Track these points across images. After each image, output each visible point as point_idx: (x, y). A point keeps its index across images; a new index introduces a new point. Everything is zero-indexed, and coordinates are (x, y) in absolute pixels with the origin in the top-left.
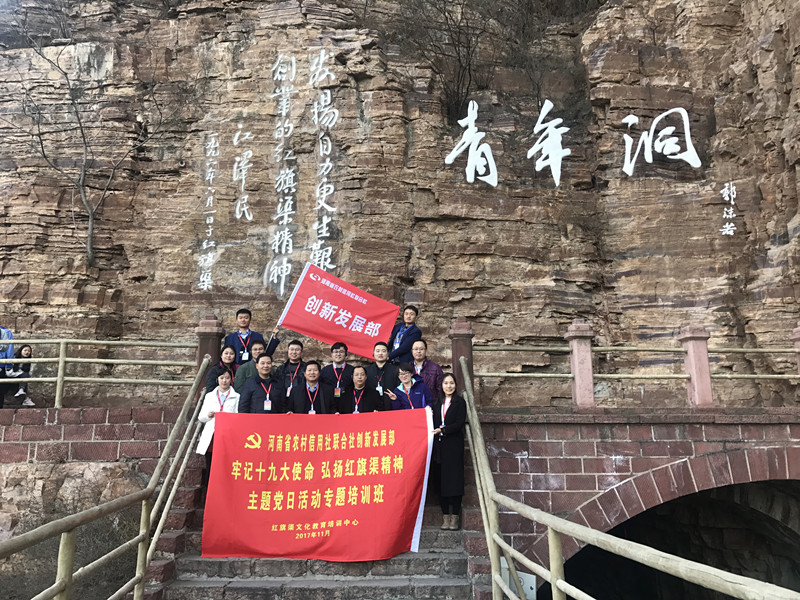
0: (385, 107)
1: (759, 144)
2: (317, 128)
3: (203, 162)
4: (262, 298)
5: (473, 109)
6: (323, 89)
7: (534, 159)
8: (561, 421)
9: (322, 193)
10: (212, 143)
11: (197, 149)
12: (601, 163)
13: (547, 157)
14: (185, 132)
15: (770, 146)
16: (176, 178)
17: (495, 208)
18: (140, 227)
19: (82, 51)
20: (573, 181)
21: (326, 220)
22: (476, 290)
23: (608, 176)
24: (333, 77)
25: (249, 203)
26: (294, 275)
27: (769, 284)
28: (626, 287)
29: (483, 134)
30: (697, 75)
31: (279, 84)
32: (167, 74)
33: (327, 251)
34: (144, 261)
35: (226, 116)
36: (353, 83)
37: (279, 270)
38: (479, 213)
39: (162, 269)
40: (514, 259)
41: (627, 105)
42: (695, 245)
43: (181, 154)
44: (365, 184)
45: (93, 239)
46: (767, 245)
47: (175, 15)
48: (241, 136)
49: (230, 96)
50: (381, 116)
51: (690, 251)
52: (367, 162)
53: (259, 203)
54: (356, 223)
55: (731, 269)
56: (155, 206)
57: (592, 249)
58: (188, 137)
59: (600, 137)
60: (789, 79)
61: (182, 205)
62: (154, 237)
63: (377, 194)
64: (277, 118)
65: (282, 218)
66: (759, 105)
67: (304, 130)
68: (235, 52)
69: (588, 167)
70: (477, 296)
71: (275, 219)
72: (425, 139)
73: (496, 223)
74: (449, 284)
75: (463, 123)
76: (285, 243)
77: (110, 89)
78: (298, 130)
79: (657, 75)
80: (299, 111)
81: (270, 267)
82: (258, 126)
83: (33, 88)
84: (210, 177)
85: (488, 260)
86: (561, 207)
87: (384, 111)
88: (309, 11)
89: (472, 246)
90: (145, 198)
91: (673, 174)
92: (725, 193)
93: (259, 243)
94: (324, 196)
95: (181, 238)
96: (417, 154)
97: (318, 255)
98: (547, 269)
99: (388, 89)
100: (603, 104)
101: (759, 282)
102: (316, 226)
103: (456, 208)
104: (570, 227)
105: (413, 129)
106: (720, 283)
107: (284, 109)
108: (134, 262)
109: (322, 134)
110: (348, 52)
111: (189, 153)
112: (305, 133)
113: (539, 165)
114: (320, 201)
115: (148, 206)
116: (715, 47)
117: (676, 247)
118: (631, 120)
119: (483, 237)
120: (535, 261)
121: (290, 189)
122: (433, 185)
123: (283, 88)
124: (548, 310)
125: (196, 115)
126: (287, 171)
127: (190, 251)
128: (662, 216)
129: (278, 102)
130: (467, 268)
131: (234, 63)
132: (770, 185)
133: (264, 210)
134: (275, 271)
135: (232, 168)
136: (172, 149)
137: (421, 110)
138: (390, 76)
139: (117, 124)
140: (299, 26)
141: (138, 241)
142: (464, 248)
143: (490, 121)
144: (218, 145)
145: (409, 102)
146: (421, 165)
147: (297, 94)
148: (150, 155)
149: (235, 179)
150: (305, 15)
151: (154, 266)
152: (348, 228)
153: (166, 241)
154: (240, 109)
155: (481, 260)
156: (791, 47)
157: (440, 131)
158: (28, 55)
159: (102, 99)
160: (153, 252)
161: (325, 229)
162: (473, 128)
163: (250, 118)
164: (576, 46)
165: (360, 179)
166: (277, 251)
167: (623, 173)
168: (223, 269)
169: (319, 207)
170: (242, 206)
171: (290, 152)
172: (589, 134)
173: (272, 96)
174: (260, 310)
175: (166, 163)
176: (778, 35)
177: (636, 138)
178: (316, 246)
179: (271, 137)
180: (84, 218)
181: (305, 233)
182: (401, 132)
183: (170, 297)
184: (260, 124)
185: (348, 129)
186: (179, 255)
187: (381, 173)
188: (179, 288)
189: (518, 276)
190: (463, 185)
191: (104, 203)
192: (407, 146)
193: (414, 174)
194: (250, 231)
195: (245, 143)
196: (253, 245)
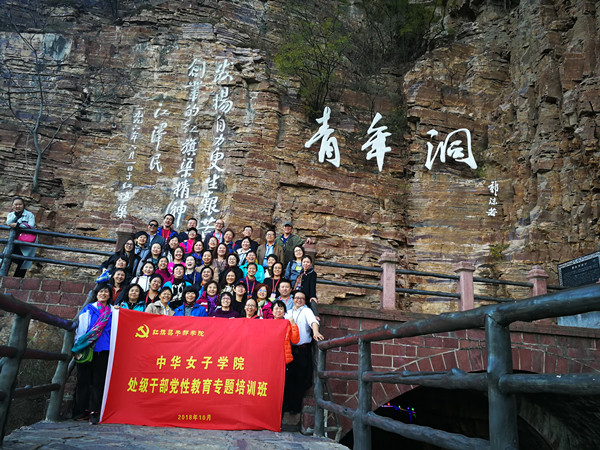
0: (266, 104)
1: (515, 158)
2: (216, 113)
3: (130, 127)
5: (327, 113)
6: (223, 86)
7: (366, 152)
8: (371, 317)
9: (215, 158)
10: (138, 114)
11: (126, 117)
13: (375, 151)
14: (119, 104)
15: (522, 160)
16: (108, 136)
17: (336, 183)
18: (76, 168)
19: (49, 38)
20: (391, 170)
21: (216, 177)
22: (319, 237)
23: (414, 169)
24: (231, 79)
25: (160, 159)
27: (516, 250)
28: (421, 246)
29: (332, 130)
30: (478, 109)
31: (192, 79)
32: (110, 62)
33: (214, 199)
34: (77, 192)
35: (151, 97)
36: (245, 84)
37: (178, 209)
38: (325, 185)
39: (90, 200)
40: (346, 219)
41: (431, 123)
42: (470, 221)
43: (114, 119)
44: (247, 154)
45: (39, 172)
46: (516, 225)
47: (120, 23)
48: (160, 112)
49: (156, 83)
50: (263, 109)
51: (466, 225)
52: (249, 139)
53: (168, 160)
54: (238, 182)
55: (492, 239)
56: (89, 153)
57: (400, 217)
58: (121, 108)
59: (411, 142)
60: (537, 117)
61: (110, 155)
62: (86, 175)
63: (255, 163)
64: (188, 102)
65: (183, 173)
66: (517, 132)
67: (206, 112)
68: (162, 54)
69: (402, 162)
70: (319, 242)
71: (178, 172)
72: (292, 129)
73: (336, 193)
74: (300, 232)
76: (184, 191)
77: (66, 68)
78: (203, 112)
79: (452, 106)
80: (204, 100)
81: (171, 206)
82: (173, 106)
83: (8, 60)
84: (134, 137)
85: (328, 218)
86: (381, 187)
87: (265, 106)
88: (218, 32)
89: (318, 207)
90: (82, 147)
91: (459, 172)
92: (491, 187)
93: (164, 188)
94: (216, 161)
95: (107, 179)
96: (286, 139)
97: (206, 202)
98: (368, 228)
99: (269, 91)
100: (415, 120)
101: (510, 249)
102: (208, 180)
103: (310, 179)
104: (386, 201)
106: (484, 248)
107: (194, 97)
108: (68, 192)
109: (219, 117)
110: (244, 63)
111: (120, 119)
112: (207, 115)
113: (369, 156)
114: (213, 164)
115: (84, 153)
116: (491, 93)
117: (456, 221)
118: (433, 133)
119: (326, 201)
120: (361, 222)
121: (192, 153)
123: (194, 82)
124: (367, 255)
125: (129, 93)
126: (191, 140)
127: (112, 189)
128: (449, 200)
129: (190, 91)
130: (313, 221)
131: (161, 61)
132: (520, 186)
133: (171, 166)
134: (175, 209)
135: (151, 133)
136: (107, 115)
137: (291, 109)
138: (272, 83)
139: (68, 92)
140: (211, 41)
141: (73, 177)
142: (313, 207)
143: (338, 123)
144: (142, 116)
145: (283, 103)
146: (287, 146)
147: (204, 88)
148: (91, 118)
149: (152, 141)
150: (216, 34)
151: (84, 197)
152: (231, 184)
153: (95, 180)
154: (161, 93)
155: (324, 217)
156: (540, 96)
157: (303, 125)
158: (7, 37)
159: (59, 73)
160: (84, 187)
161: (215, 183)
162: (326, 125)
163: (169, 99)
164: (400, 82)
165: (243, 151)
166: (177, 196)
167: (425, 168)
169: (212, 167)
170: (155, 161)
171: (195, 127)
172: (404, 140)
173: (186, 87)
175: (102, 124)
176: (532, 89)
177: (435, 146)
178: (206, 195)
179: (182, 115)
180: (34, 157)
182: (276, 122)
183: (93, 221)
184: (176, 105)
185: (239, 115)
186: (103, 190)
187: (259, 149)
188: (101, 214)
189: (348, 230)
190: (316, 164)
191: (51, 147)
192: (279, 132)
193: (282, 152)
194: (159, 180)
195: (162, 117)
196: (160, 189)
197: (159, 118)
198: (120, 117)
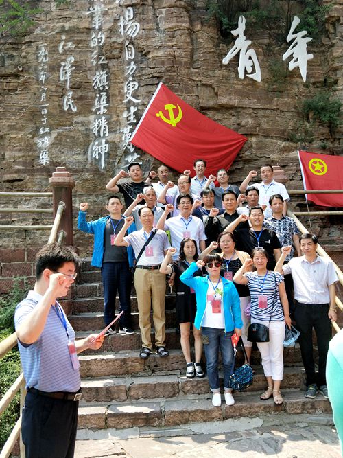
0: (175, 21)
2: (124, 38)
3: (36, 70)
4: (88, 170)
5: (242, 23)
6: (127, 6)
7: (287, 61)
9: (129, 89)
10: (43, 52)
11: (31, 57)
12: (334, 65)
13: (297, 60)
14: (21, 43)
16: (16, 81)
17: (258, 100)
20: (312, 80)
21: (133, 110)
22: (246, 161)
23: (338, 75)
25: (73, 98)
26: (111, 153)
29: (250, 42)
31: (92, 3)
35: (52, 30)
36: (150, 2)
37: (99, 149)
38: (247, 103)
39: (10, 150)
40: (272, 138)
43: (19, 61)
44: (162, 80)
48: (64, 46)
49: (55, 13)
50: (172, 28)
52: (163, 63)
53: (81, 98)
57: (326, 130)
58: (23, 47)
59: (333, 45)
61: (22, 100)
62: (2, 125)
64: (92, 31)
65: (99, 109)
67: (113, 39)
69: (322, 70)
70: (246, 166)
71: (94, 110)
72: (206, 46)
73: (259, 111)
75: (234, 33)
78: (109, 40)
80: (109, 25)
81: (93, 147)
82: (77, 38)
84: (42, 78)
85: (254, 139)
87: (174, 24)
89: (242, 128)
93: (83, 128)
94: (131, 91)
95: (23, 126)
96: (200, 57)
98: (295, 145)
99: (177, 6)
100: (334, 21)
102: (125, 115)
103: (231, 99)
104: (311, 115)
105: (196, 38)
107: (97, 24)
109: (127, 43)
111: (25, 60)
112: (114, 42)
113: (292, 66)
114: (127, 95)
119: (250, 121)
120: (287, 140)
121: (104, 86)
122: (213, 81)
123: (95, 7)
124: (299, 174)
126: (102, 73)
127: (30, 136)
129: (92, 18)
133: (85, 104)
134: (97, 150)
135: (59, 71)
136: (11, 57)
137: (202, 24)
142: (237, 130)
144: (47, 53)
145: (193, 17)
146: (204, 66)
147: (107, 11)
149: (62, 79)
151: (4, 148)
153: (12, 128)
154: (62, 24)
155: (250, 139)
157: (216, 41)
160: (2, 137)
161: (133, 117)
162: (241, 35)
163: (72, 32)
165: (158, 77)
166: (97, 135)
168: (57, 149)
169: (128, 100)
170: (68, 100)
171: (103, 57)
172: (323, 45)
173: (88, 13)
174: (87, 179)
175: (7, 68)
178: (126, 130)
179: (88, 46)
181: (117, 120)
182: (188, 40)
183: (17, 171)
184: (80, 35)
185: (148, 38)
186: (22, 138)
187: (174, 72)
188: (24, 164)
189: (276, 151)
190: (235, 82)
192: (193, 51)
193: (198, 74)
194: (75, 120)
195: (68, 51)
196: (78, 130)
197: (66, 52)
198: (25, 57)
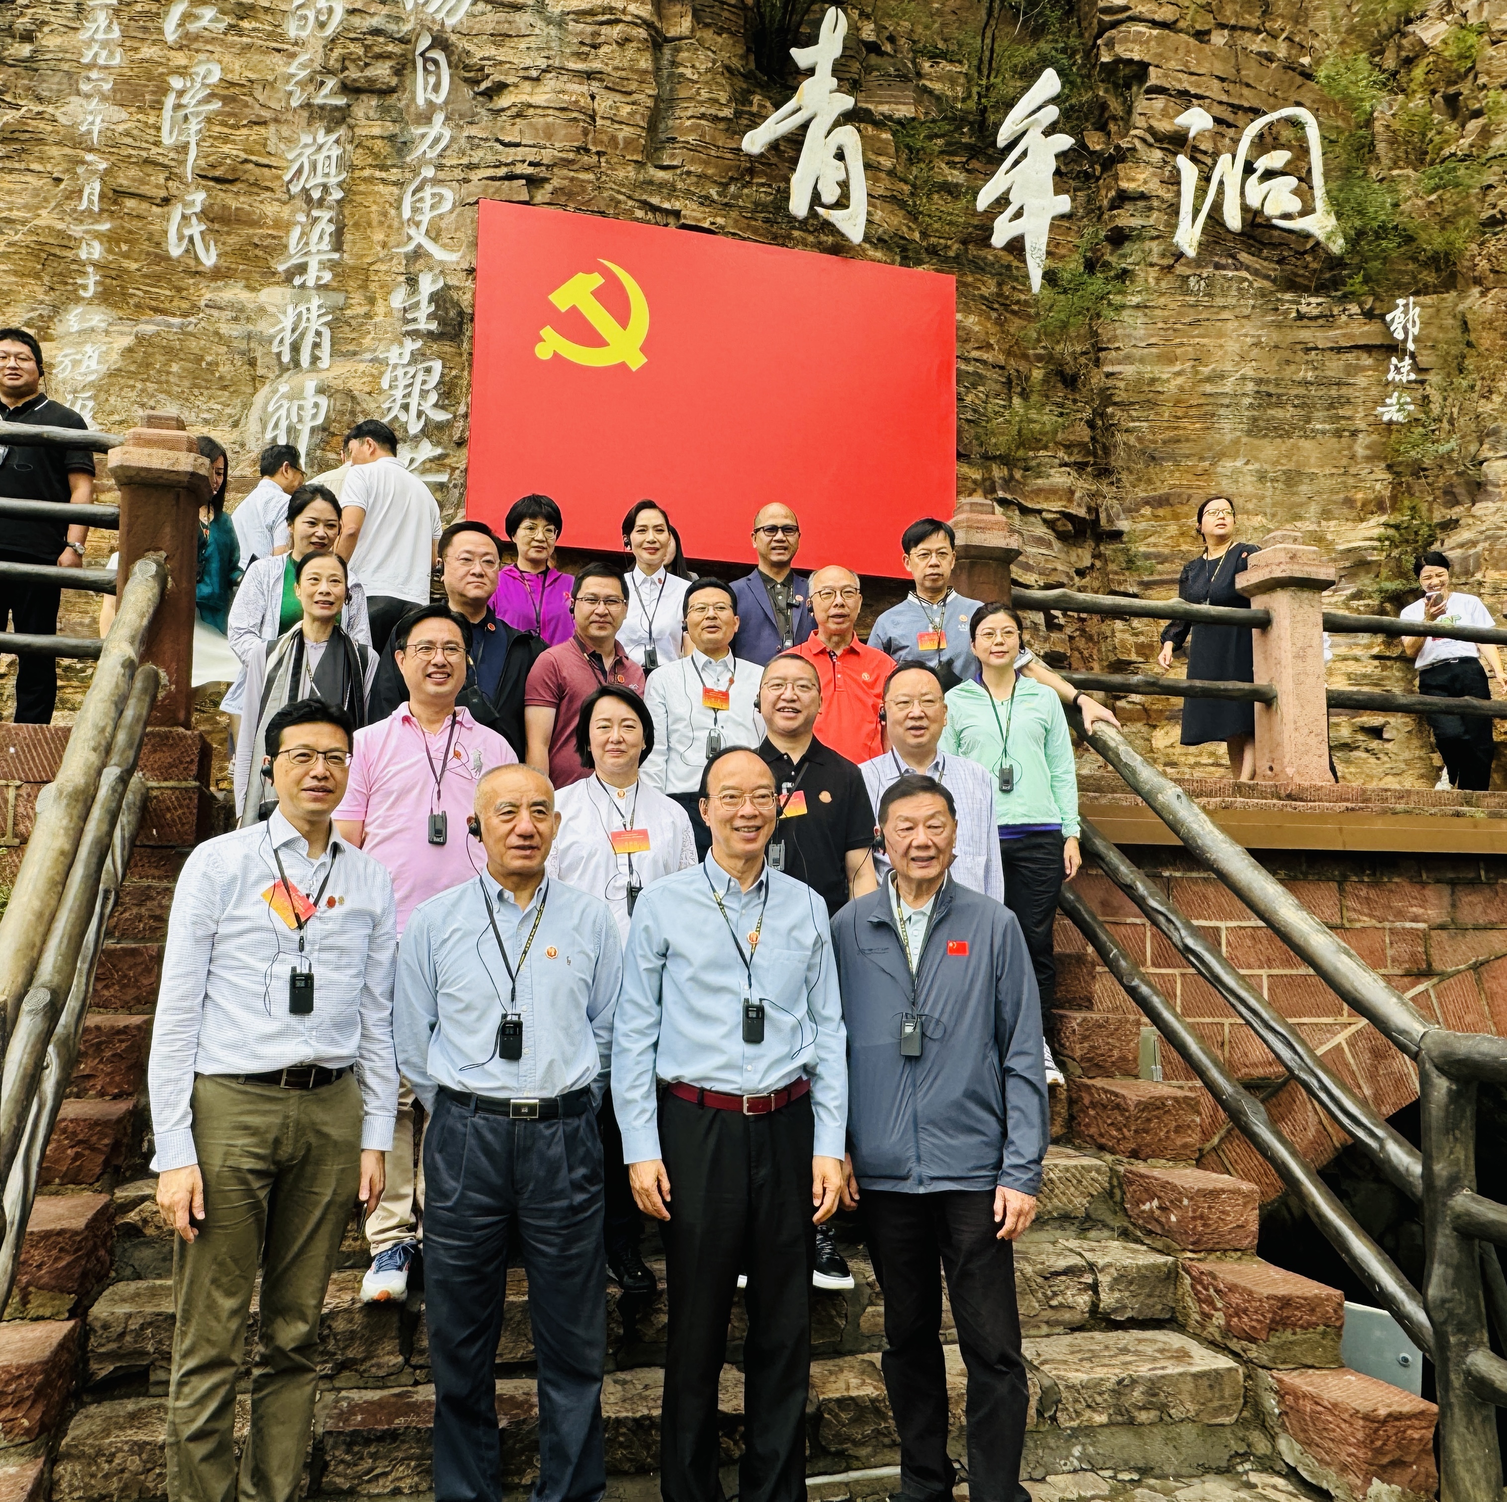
2: (412, 24)
3: (71, 79)
5: (833, 32)
9: (419, 208)
10: (99, 27)
11: (52, 39)
12: (1120, 222)
21: (428, 284)
23: (1130, 257)
25: (205, 215)
26: (333, 429)
28: (1150, 533)
29: (848, 102)
30: (1326, 43)
33: (428, 370)
37: (292, 411)
41: (1186, 86)
48: (187, 17)
53: (235, 219)
55: (1394, 503)
59: (1121, 156)
65: (302, 268)
67: (375, 21)
71: (281, 268)
75: (804, 57)
76: (310, 339)
81: (268, 402)
84: (91, 122)
92: (1396, 320)
93: (235, 331)
94: (425, 218)
96: (683, 132)
97: (403, 380)
100: (1129, 75)
101: (1466, 535)
102: (398, 299)
106: (1365, 534)
118: (1196, 121)
121: (325, 188)
122: (719, 220)
126: (321, 137)
133: (250, 240)
134: (283, 412)
135: (158, 106)
137: (696, 16)
146: (692, 161)
149: (168, 139)
157: (740, 83)
161: (426, 309)
162: (825, 77)
165: (530, 181)
166: (286, 358)
167: (1173, 250)
168: (132, 394)
170: (187, 221)
171: (331, 83)
177: (1206, 171)
178: (398, 354)
179: (276, 31)
181: (367, 316)
182: (645, 65)
192: (659, 107)
193: (671, 187)
194: (208, 296)
195: (197, 37)
196: (217, 333)
197: (189, 42)
